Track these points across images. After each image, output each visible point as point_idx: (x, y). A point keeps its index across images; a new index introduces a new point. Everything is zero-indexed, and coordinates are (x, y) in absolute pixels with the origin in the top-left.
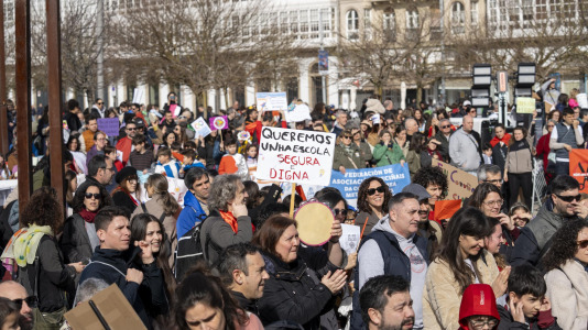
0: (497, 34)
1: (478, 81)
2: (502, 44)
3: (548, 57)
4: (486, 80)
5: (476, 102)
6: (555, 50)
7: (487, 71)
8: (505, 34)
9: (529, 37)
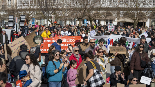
0: (18, 8)
1: (10, 20)
2: (19, 10)
3: (31, 14)
4: (12, 20)
5: (10, 25)
6: (33, 12)
7: (12, 17)
8: (20, 7)
9: (27, 8)
